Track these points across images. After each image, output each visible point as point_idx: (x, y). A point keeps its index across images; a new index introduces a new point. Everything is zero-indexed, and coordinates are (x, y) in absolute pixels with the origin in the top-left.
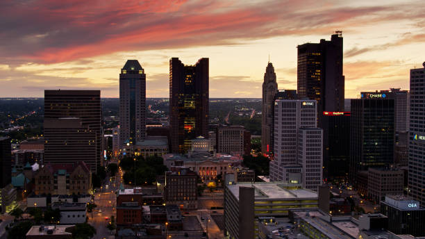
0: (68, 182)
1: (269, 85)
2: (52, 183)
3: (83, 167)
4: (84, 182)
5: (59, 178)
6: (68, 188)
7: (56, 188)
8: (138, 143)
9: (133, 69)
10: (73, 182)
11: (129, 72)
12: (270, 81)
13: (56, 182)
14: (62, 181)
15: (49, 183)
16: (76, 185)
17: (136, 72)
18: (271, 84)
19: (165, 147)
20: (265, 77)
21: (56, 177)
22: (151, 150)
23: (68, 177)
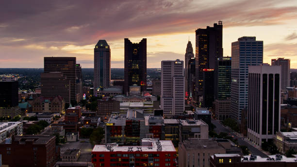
0: (50, 106)
1: (188, 55)
2: (41, 106)
3: (59, 98)
4: (59, 107)
5: (45, 104)
6: (50, 109)
7: (43, 109)
8: (104, 90)
9: (102, 45)
10: (53, 106)
11: (100, 47)
12: (189, 53)
13: (43, 106)
14: (47, 106)
15: (40, 106)
16: (54, 108)
17: (104, 47)
18: (190, 54)
19: (121, 92)
20: (187, 50)
21: (43, 104)
22: (112, 94)
23: (50, 104)
